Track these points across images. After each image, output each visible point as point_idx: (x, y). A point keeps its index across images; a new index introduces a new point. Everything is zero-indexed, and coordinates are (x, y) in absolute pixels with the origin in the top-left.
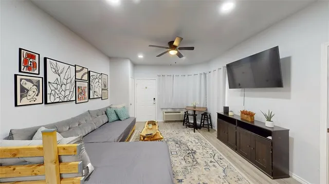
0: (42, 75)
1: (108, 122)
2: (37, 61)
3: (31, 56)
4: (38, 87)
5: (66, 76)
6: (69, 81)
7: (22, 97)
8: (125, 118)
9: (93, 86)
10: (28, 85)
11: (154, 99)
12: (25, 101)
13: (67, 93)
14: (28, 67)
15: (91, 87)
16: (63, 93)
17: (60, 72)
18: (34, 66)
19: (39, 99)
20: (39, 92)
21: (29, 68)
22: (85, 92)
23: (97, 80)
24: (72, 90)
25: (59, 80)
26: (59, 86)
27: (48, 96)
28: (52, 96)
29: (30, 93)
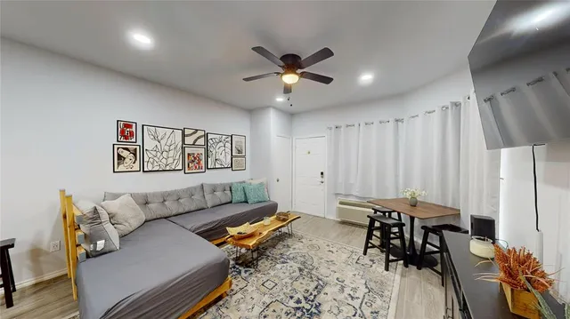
0: (140, 142)
1: (231, 202)
2: (134, 129)
3: (128, 125)
4: (135, 155)
5: (169, 141)
6: (172, 147)
7: (118, 164)
8: (256, 200)
9: (214, 152)
10: (125, 154)
11: (322, 173)
12: (122, 168)
13: (170, 160)
14: (125, 136)
15: (210, 154)
16: (164, 161)
17: (159, 138)
18: (131, 134)
19: (136, 167)
20: (136, 159)
21: (126, 138)
22: (200, 160)
23: (221, 144)
24: (177, 157)
25: (159, 147)
26: (159, 154)
27: (145, 164)
28: (149, 164)
29: (127, 160)
